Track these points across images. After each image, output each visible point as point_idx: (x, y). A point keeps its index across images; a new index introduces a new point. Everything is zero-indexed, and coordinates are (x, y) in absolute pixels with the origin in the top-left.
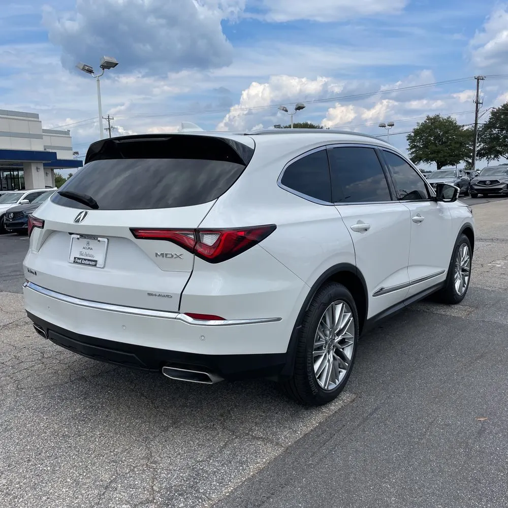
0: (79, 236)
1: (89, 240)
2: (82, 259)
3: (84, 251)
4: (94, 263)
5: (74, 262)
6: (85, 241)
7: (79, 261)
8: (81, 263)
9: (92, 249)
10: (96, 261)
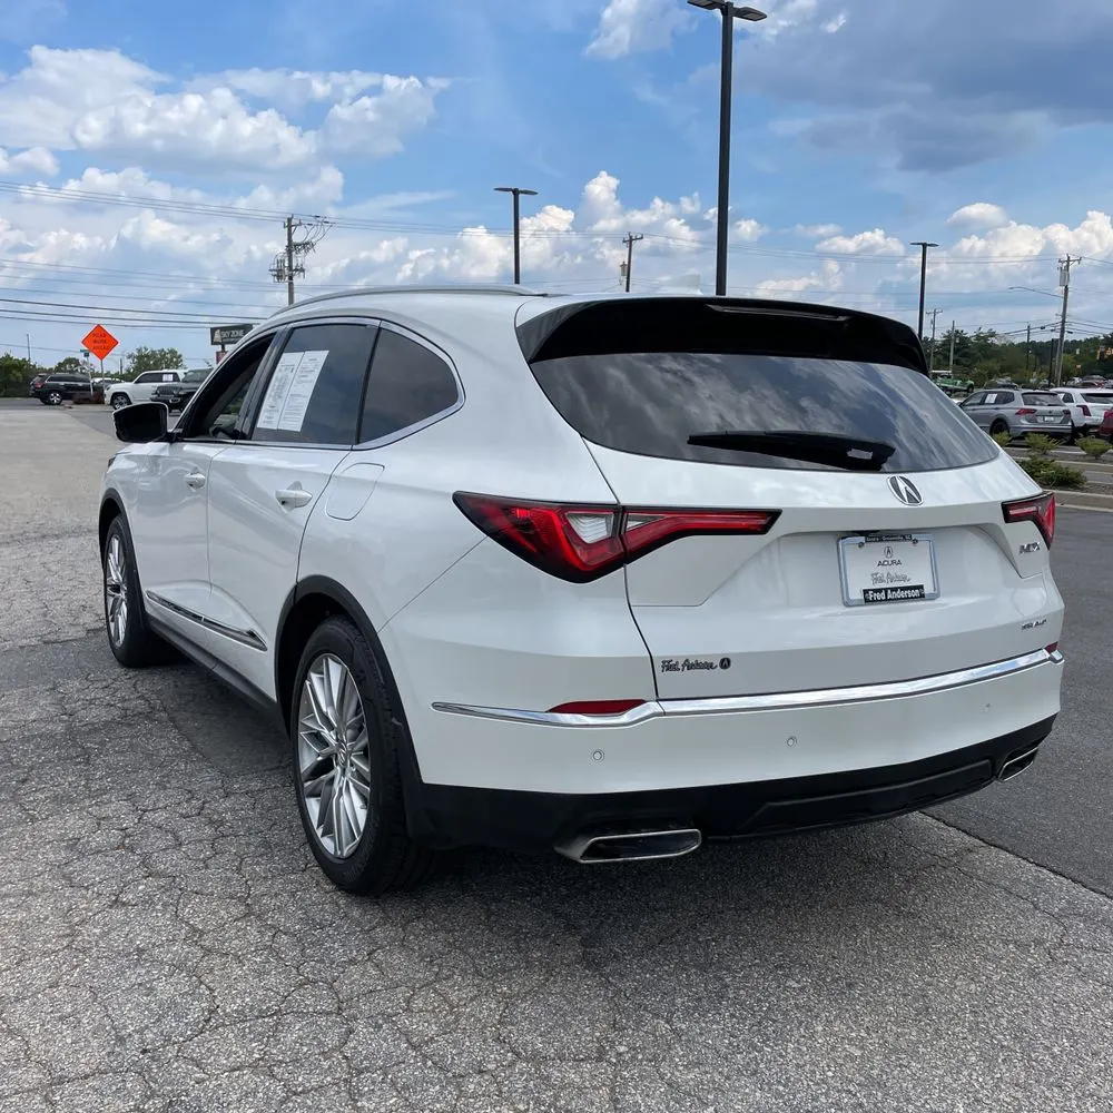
0: (862, 539)
1: (887, 544)
2: (886, 590)
3: (883, 571)
4: (917, 593)
5: (867, 601)
6: (882, 546)
7: (878, 596)
8: (886, 600)
9: (899, 563)
10: (921, 587)
